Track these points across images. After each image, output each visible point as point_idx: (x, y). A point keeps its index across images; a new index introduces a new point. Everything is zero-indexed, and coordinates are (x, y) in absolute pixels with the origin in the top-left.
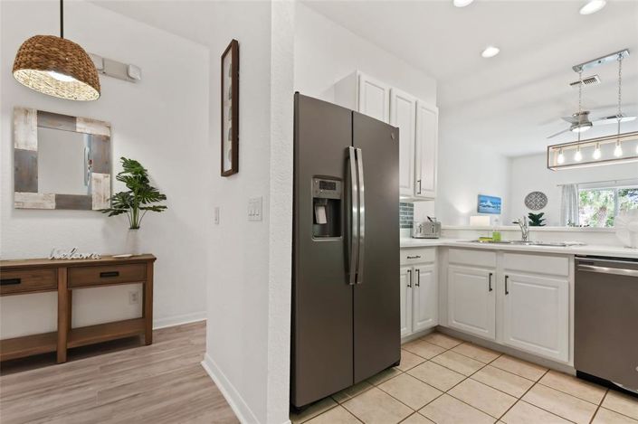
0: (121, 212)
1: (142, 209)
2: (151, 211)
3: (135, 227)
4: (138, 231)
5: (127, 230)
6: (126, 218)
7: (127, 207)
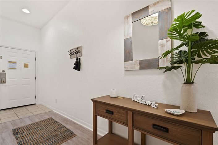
0: (176, 68)
1: (196, 62)
2: (209, 65)
3: (189, 82)
4: (192, 86)
5: (182, 85)
6: (181, 73)
7: (181, 62)
